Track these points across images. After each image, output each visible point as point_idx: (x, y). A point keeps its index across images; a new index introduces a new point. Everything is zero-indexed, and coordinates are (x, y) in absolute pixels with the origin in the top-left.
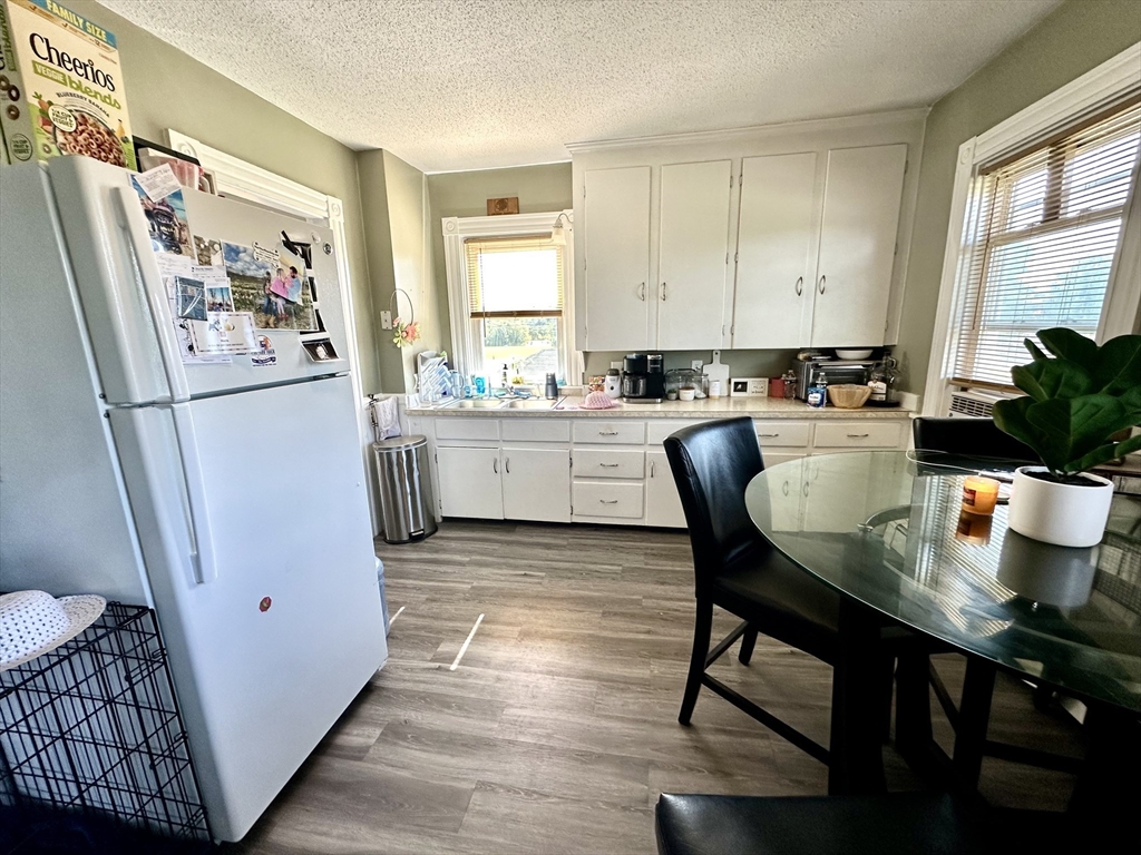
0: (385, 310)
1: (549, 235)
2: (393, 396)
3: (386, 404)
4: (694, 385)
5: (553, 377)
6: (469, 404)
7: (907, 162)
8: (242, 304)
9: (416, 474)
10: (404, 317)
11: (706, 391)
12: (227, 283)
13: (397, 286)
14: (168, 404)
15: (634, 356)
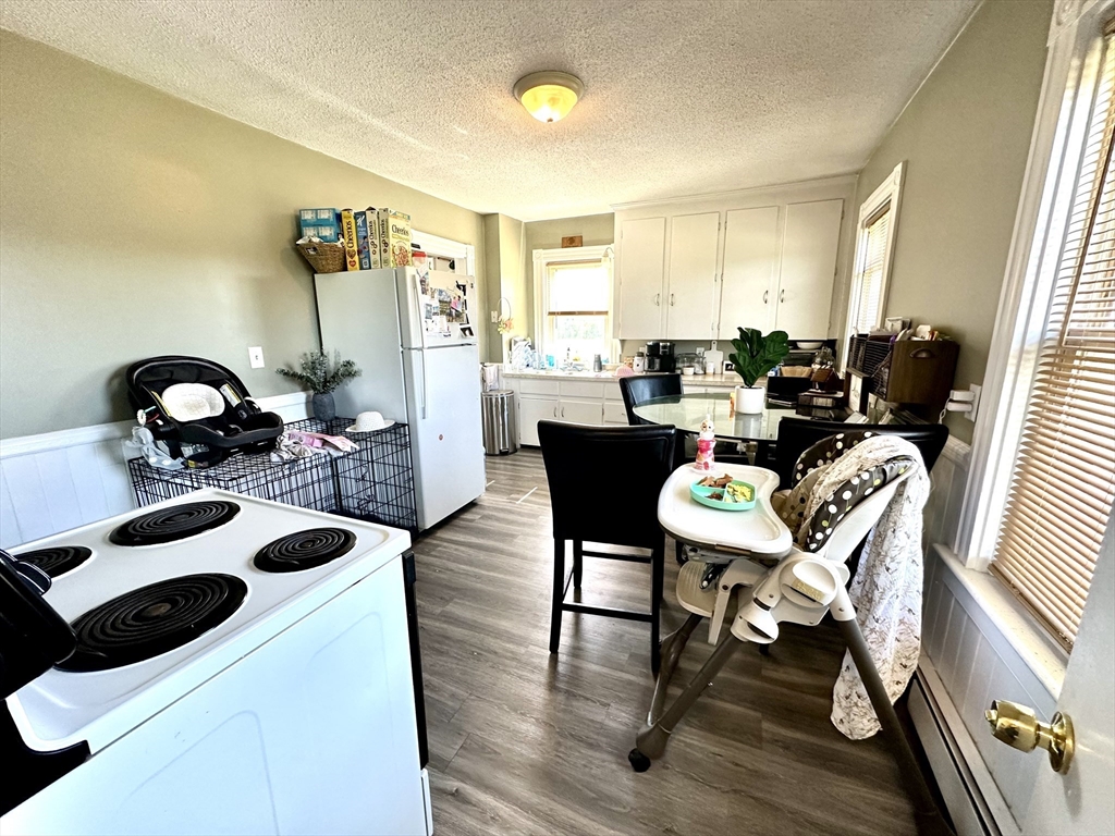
0: (494, 310)
1: (599, 261)
2: (496, 365)
3: (491, 369)
4: (696, 365)
5: (599, 357)
6: (543, 373)
7: (843, 212)
8: (442, 312)
9: (506, 413)
10: (505, 316)
11: (704, 370)
12: (438, 304)
13: (503, 295)
14: (421, 349)
15: (651, 343)
